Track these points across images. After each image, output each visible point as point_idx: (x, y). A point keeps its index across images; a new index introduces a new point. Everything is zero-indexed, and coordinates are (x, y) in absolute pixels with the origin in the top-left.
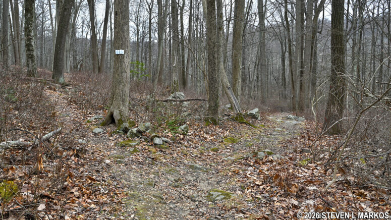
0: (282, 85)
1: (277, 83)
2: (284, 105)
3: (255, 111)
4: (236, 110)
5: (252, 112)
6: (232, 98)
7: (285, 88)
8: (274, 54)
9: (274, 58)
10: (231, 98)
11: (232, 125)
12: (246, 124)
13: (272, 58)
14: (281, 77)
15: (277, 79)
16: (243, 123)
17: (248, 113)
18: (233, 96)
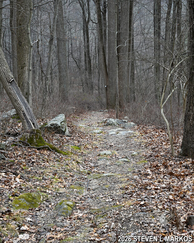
0: (86, 69)
1: (79, 67)
2: (92, 98)
3: (59, 120)
4: (28, 122)
5: (54, 122)
6: (19, 101)
7: (90, 73)
8: (73, 25)
9: (73, 31)
10: (16, 101)
11: (24, 156)
12: (49, 150)
13: (70, 30)
14: (83, 58)
15: (77, 61)
16: (44, 148)
17: (49, 125)
18: (20, 97)
